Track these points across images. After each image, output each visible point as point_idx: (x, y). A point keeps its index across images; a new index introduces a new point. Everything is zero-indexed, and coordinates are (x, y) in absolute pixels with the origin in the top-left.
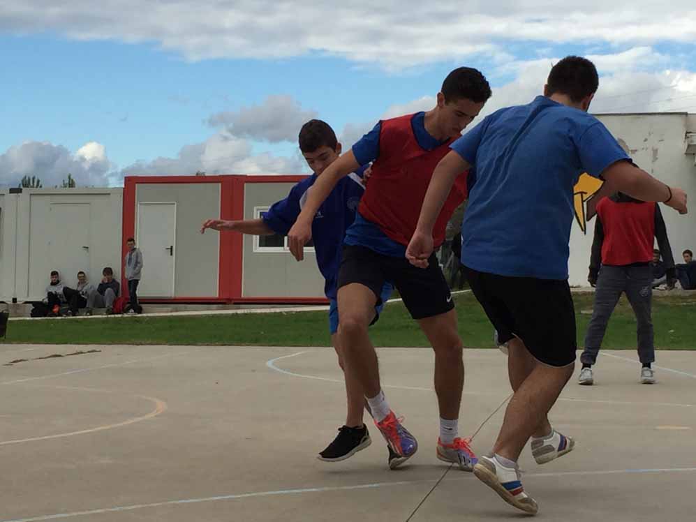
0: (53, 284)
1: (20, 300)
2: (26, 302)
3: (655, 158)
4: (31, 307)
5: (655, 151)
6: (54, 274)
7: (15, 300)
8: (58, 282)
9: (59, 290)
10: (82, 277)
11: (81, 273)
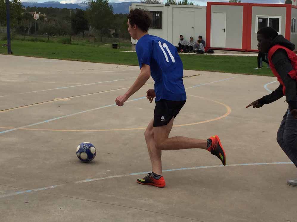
0: (181, 40)
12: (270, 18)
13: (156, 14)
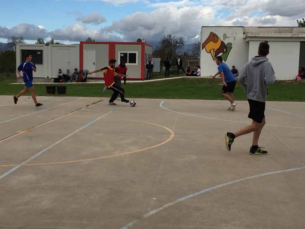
0: (60, 73)
1: (50, 77)
2: (52, 78)
3: (235, 40)
4: (53, 80)
5: (235, 38)
6: (60, 70)
7: (48, 77)
8: (61, 72)
9: (61, 75)
10: (68, 71)
11: (68, 70)
12: (129, 53)
13: (38, 52)
